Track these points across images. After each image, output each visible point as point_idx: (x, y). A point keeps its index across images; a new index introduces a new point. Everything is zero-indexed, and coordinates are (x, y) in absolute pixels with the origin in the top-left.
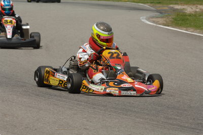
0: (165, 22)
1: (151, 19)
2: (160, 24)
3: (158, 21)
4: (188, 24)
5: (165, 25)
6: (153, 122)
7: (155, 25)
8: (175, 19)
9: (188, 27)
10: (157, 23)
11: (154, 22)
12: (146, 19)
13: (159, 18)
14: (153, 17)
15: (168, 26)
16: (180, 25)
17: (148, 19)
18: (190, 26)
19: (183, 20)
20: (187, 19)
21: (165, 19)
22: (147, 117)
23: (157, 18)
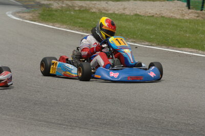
0: (31, 17)
1: (17, 14)
2: (26, 19)
3: (25, 17)
4: (54, 19)
5: (32, 21)
6: (19, 119)
7: (21, 20)
8: (42, 15)
9: (55, 22)
10: (23, 18)
11: (20, 17)
12: (13, 14)
13: (26, 13)
14: (19, 12)
15: (35, 21)
16: (47, 21)
17: (14, 14)
18: (57, 21)
19: (49, 15)
20: (54, 14)
21: (31, 14)
22: (13, 113)
23: (23, 13)
